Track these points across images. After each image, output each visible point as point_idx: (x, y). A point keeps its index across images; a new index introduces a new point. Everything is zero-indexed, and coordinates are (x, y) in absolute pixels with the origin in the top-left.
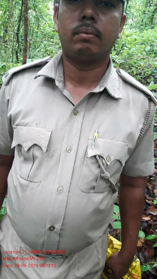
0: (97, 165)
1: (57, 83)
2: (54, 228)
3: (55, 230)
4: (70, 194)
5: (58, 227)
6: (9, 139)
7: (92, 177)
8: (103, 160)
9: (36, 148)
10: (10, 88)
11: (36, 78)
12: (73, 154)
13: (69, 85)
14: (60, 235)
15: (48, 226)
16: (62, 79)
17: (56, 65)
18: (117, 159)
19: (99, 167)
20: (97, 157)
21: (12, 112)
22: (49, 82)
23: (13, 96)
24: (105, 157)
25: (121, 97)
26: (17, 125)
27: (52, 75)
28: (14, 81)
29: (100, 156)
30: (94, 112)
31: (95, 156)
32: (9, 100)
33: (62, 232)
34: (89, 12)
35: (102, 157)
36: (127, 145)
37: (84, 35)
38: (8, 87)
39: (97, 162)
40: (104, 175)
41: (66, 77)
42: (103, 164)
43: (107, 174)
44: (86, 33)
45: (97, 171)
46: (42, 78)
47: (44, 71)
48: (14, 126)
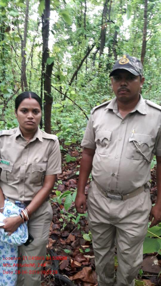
0: (134, 146)
1: (114, 111)
2: (114, 174)
3: (115, 176)
4: (122, 159)
5: (116, 174)
6: (94, 139)
7: (132, 151)
8: (137, 143)
9: (105, 140)
10: (94, 115)
11: (105, 110)
12: (122, 141)
13: (120, 111)
14: (117, 178)
15: (111, 174)
16: (117, 109)
17: (114, 103)
18: (145, 143)
19: (135, 147)
20: (134, 142)
21: (94, 126)
22: (110, 111)
23: (95, 119)
24: (138, 142)
25: (146, 113)
26: (97, 131)
27: (112, 108)
28: (96, 113)
29: (135, 141)
30: (132, 122)
31: (132, 141)
32: (93, 122)
33: (118, 177)
34: (123, 83)
35: (136, 142)
36: (151, 137)
37: (122, 92)
38: (93, 115)
39: (134, 144)
40: (137, 150)
41: (119, 108)
42: (137, 145)
43: (139, 150)
44: (123, 91)
45: (134, 149)
46: (108, 110)
47: (109, 107)
48: (95, 132)
